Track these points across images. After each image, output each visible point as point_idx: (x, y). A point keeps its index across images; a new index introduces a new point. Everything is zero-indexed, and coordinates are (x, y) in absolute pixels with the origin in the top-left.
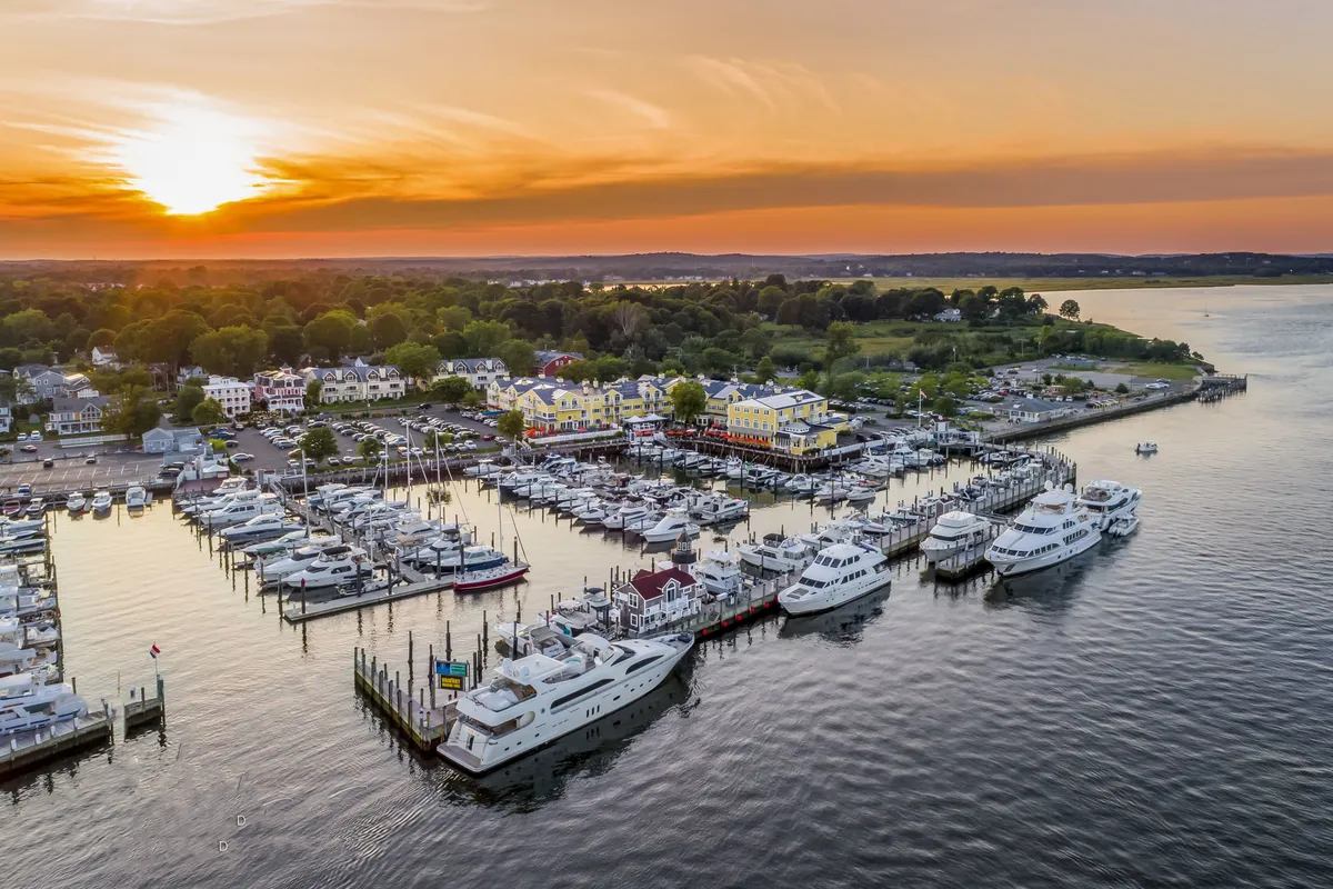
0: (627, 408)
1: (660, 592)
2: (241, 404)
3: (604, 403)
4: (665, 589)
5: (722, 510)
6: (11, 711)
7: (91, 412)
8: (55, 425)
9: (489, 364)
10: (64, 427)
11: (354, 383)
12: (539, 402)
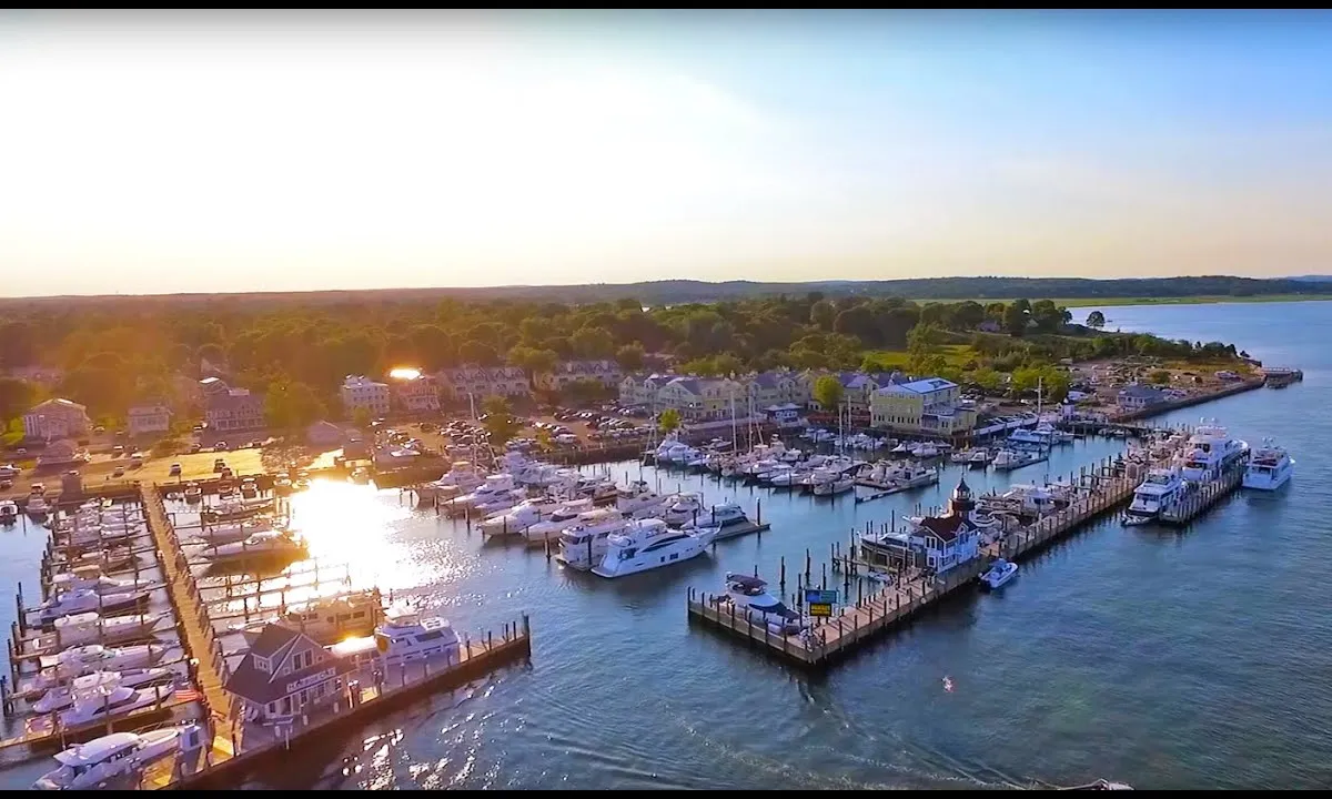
0: (765, 398)
1: (954, 536)
2: (381, 402)
3: (745, 393)
4: (958, 533)
5: (914, 477)
6: (403, 639)
7: (246, 409)
8: (212, 423)
9: (605, 364)
10: (223, 424)
11: (483, 382)
12: (685, 393)
